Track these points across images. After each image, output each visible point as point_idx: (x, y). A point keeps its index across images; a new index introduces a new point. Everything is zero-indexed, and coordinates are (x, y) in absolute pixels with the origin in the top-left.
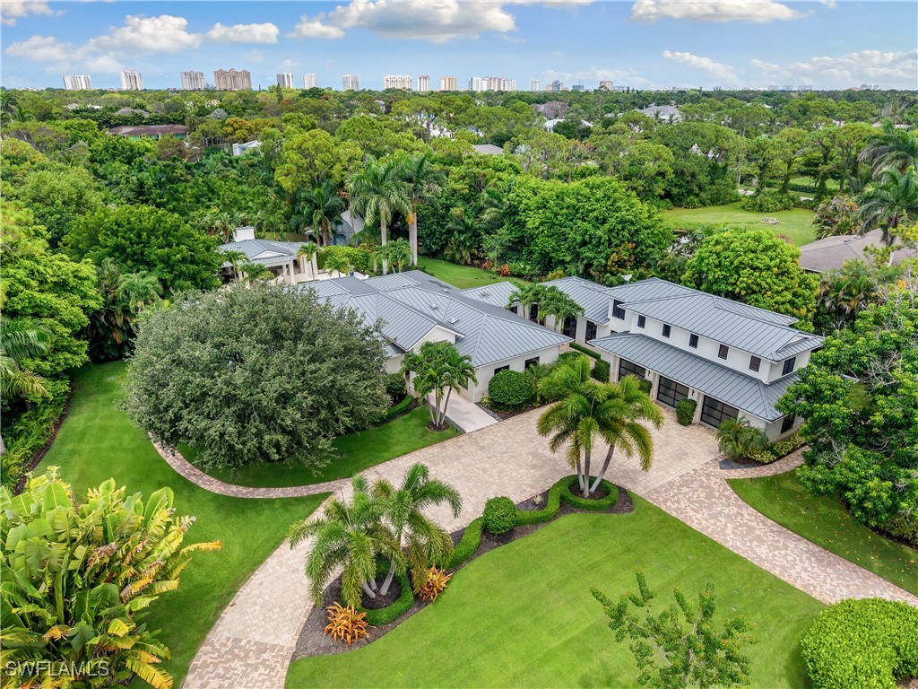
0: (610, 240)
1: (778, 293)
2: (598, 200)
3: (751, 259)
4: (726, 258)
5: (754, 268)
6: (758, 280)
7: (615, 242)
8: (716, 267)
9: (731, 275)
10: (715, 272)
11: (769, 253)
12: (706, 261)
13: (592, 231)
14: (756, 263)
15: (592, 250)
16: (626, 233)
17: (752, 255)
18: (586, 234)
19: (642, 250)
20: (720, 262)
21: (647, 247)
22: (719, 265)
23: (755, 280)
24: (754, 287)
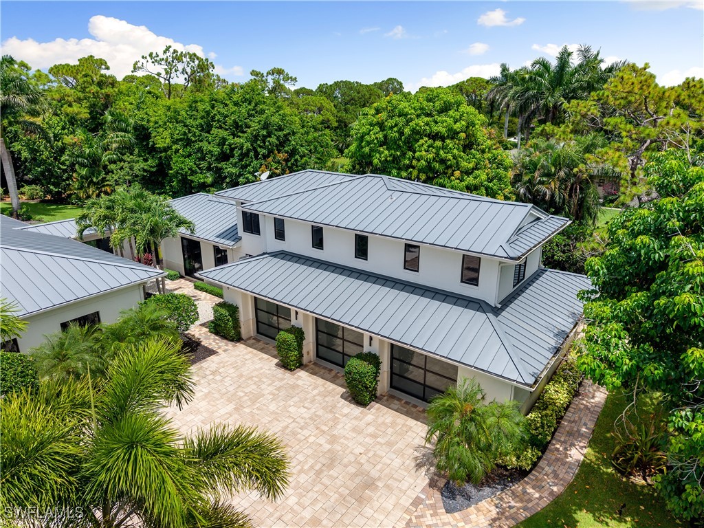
0: (255, 150)
1: (468, 173)
2: (236, 104)
3: (427, 124)
4: (391, 128)
5: (435, 136)
6: (441, 152)
7: (262, 151)
8: (381, 146)
9: (404, 154)
10: (380, 153)
11: (451, 113)
12: (367, 138)
13: (231, 140)
14: (435, 129)
15: (235, 165)
16: (273, 140)
17: (427, 119)
18: (224, 144)
19: (296, 160)
20: (385, 137)
21: (302, 157)
22: (385, 142)
23: (437, 154)
24: (437, 165)
